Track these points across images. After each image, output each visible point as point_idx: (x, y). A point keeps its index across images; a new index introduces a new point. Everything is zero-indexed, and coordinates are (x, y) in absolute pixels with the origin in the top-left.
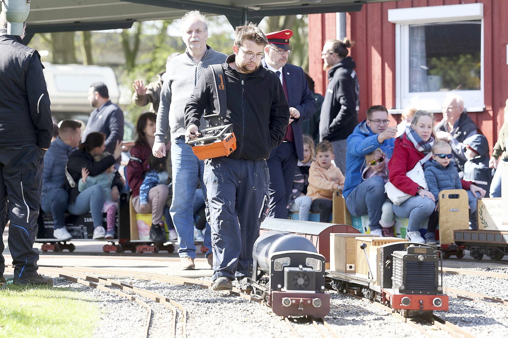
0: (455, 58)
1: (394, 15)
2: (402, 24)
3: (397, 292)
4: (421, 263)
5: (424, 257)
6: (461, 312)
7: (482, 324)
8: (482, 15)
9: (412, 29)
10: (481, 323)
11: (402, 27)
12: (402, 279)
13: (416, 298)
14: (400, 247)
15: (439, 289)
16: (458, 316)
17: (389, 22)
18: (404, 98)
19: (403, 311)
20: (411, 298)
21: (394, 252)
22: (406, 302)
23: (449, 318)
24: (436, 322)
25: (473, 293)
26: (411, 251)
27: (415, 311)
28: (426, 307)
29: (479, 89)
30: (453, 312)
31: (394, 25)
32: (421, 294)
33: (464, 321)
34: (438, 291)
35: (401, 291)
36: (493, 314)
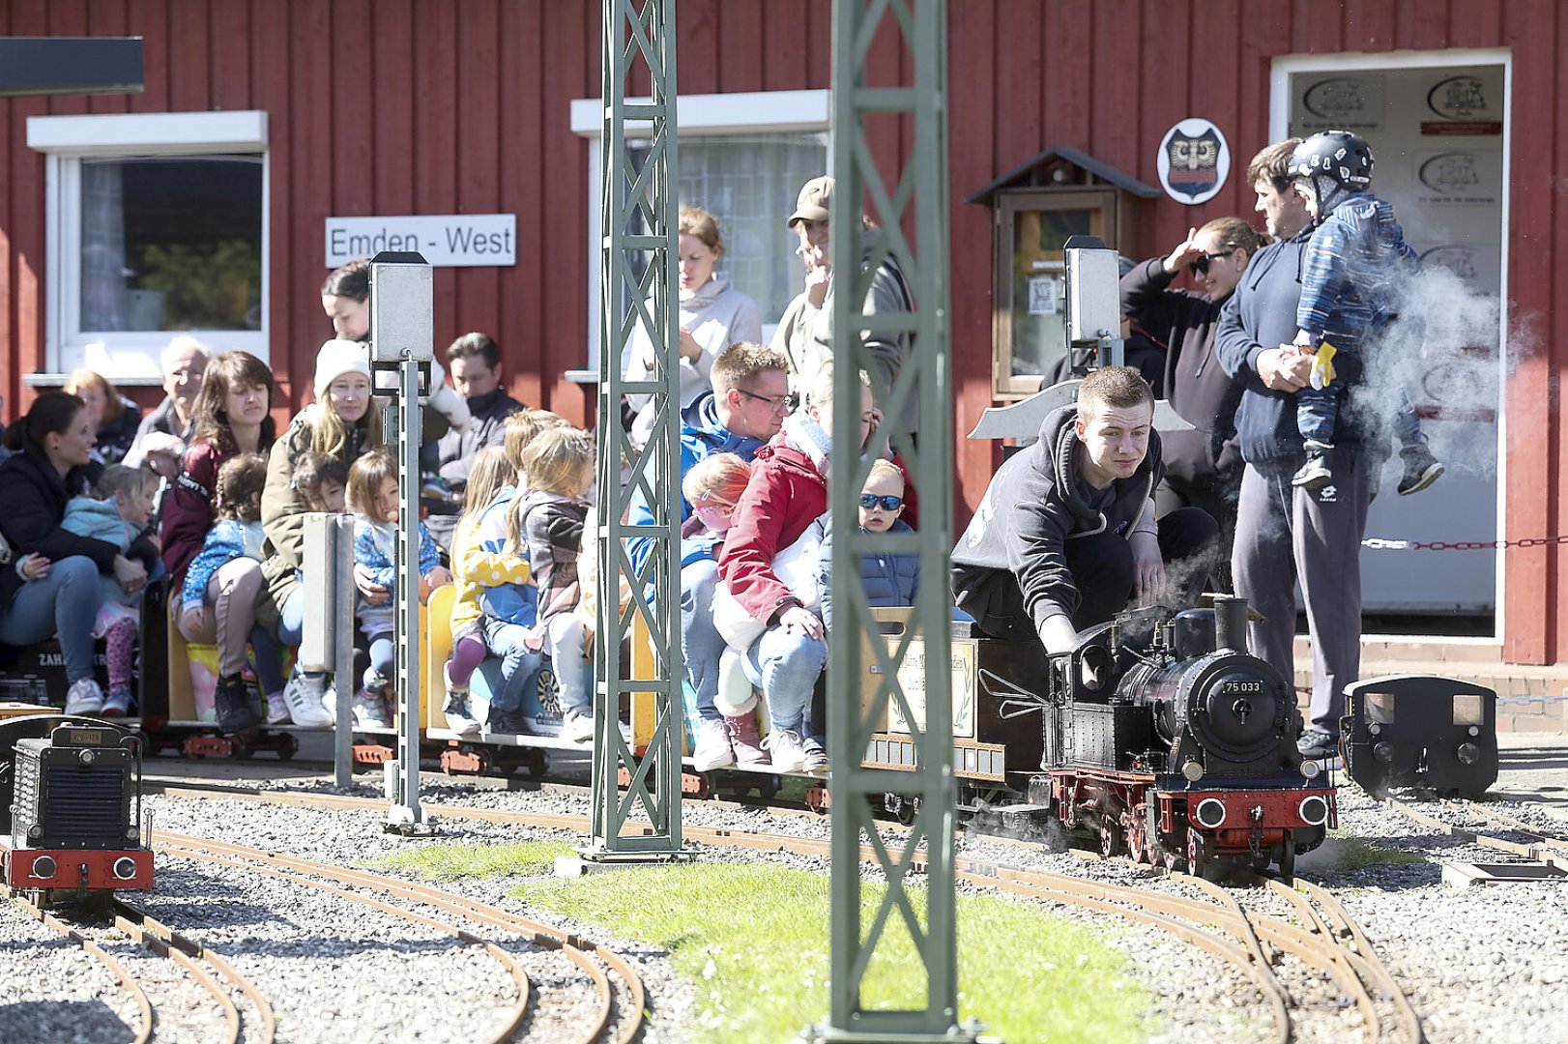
0: (205, 247)
1: (43, 132)
2: (62, 156)
3: (22, 845)
4: (86, 768)
5: (96, 754)
6: (187, 891)
7: (235, 922)
8: (265, 141)
9: (91, 169)
10: (233, 920)
11: (63, 163)
12: (36, 808)
13: (70, 857)
14: (36, 729)
15: (131, 834)
16: (180, 901)
17: (30, 150)
18: (67, 345)
19: (36, 893)
20: (57, 859)
21: (20, 741)
22: (44, 868)
23: (153, 906)
24: (119, 919)
25: (221, 845)
26: (61, 737)
27: (67, 891)
28: (96, 882)
29: (258, 328)
30: (166, 892)
31: (41, 157)
32: (84, 848)
33: (191, 915)
34: (129, 840)
35: (30, 842)
36: (265, 897)
